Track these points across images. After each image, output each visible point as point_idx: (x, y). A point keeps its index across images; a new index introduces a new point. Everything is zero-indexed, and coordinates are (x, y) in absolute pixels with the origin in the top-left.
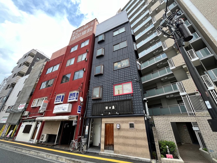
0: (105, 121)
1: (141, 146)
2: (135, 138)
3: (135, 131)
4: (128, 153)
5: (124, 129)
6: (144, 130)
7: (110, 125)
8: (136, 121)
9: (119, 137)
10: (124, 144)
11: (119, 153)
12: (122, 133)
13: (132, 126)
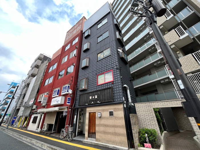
0: (89, 110)
1: (119, 135)
2: (114, 126)
3: (114, 119)
4: (108, 142)
5: (105, 117)
6: (122, 117)
7: (94, 114)
8: (115, 109)
9: (100, 125)
10: (105, 133)
11: (100, 141)
12: (103, 122)
13: (111, 114)
